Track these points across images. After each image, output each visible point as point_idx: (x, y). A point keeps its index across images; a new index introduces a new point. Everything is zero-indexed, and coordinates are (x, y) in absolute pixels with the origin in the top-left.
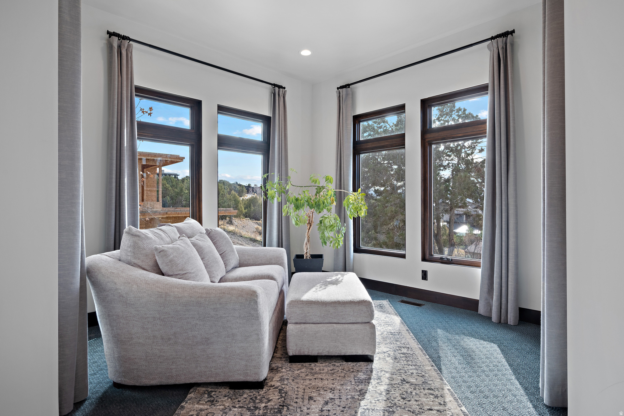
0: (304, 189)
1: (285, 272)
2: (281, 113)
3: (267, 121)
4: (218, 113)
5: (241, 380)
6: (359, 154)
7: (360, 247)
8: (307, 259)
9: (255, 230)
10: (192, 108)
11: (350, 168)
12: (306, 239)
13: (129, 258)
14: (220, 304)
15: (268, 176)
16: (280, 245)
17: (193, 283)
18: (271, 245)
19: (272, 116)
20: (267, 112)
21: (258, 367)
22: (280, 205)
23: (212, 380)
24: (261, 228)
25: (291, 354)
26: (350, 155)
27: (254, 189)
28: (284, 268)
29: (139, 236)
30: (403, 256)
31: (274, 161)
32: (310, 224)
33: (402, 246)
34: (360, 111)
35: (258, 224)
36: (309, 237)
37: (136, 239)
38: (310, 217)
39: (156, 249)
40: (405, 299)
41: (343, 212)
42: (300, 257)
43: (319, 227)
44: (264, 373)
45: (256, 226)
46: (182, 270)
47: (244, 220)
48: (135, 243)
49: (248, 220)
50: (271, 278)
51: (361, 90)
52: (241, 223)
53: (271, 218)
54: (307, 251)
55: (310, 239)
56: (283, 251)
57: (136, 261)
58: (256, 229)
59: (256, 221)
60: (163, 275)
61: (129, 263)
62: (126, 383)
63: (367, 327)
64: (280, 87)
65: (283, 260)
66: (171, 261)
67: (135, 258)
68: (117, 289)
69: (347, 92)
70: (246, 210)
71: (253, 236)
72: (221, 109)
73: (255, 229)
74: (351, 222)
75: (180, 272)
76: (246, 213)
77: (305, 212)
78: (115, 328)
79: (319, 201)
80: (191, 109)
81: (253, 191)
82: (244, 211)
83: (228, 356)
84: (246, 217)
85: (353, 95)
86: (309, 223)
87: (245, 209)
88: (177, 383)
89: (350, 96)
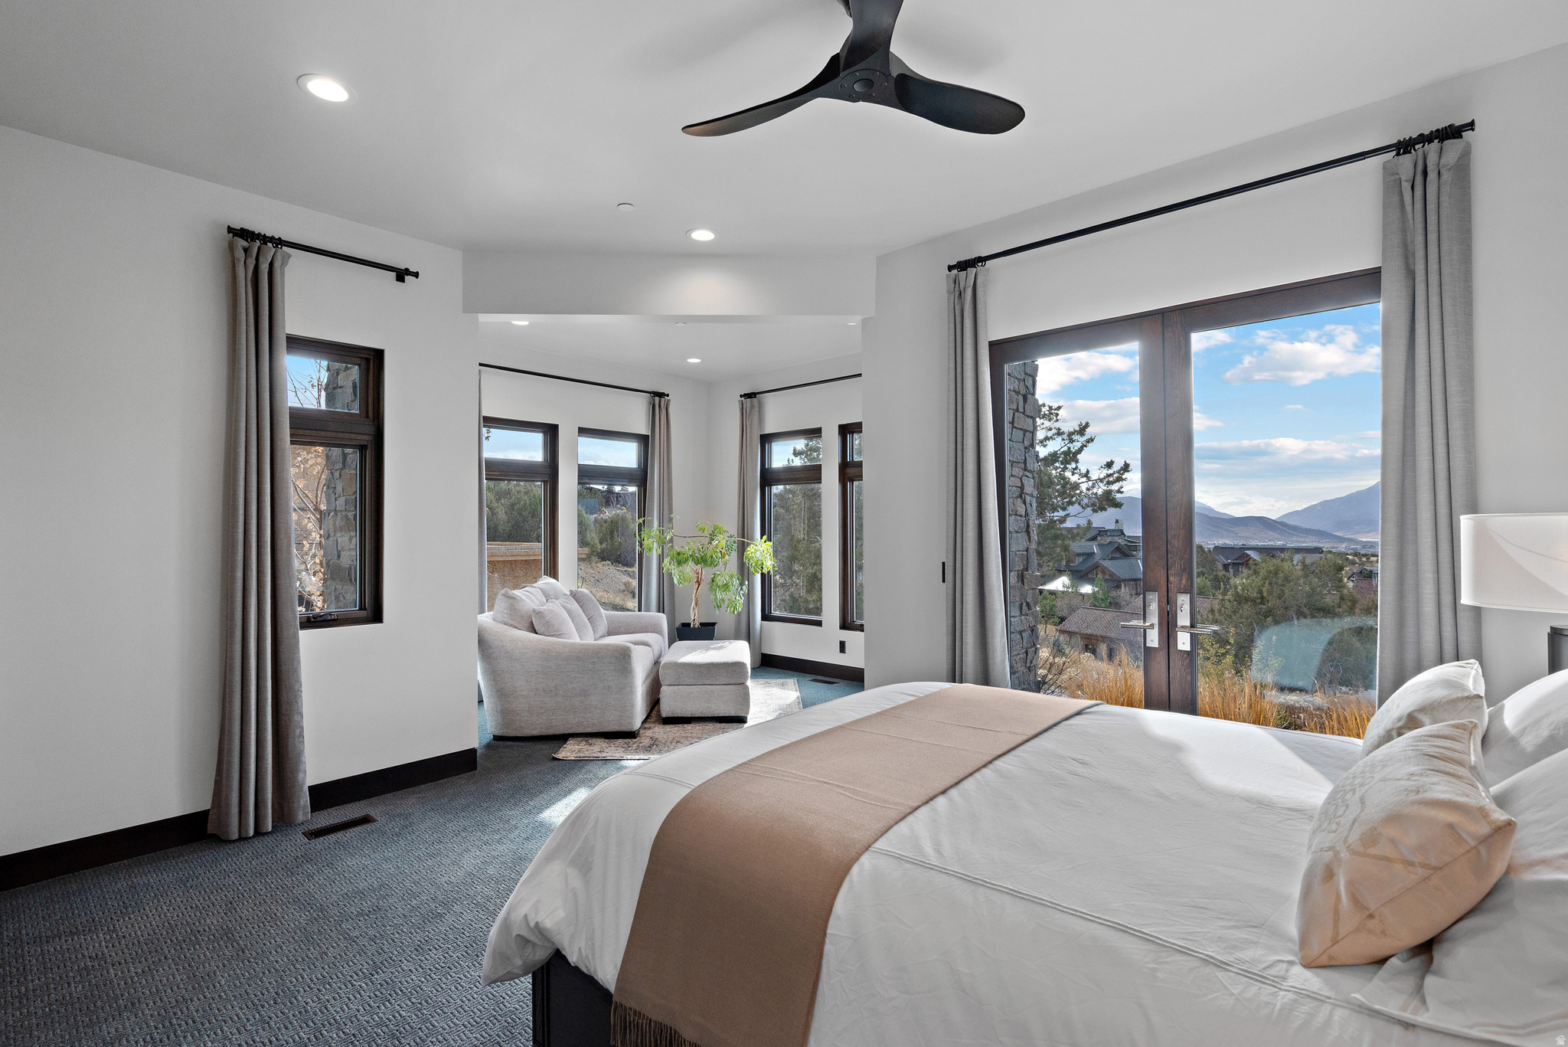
0: (689, 540)
1: (664, 642)
2: (662, 431)
3: (644, 440)
4: (579, 436)
5: (615, 730)
6: (770, 486)
7: (771, 613)
8: (694, 628)
9: (623, 587)
10: (545, 433)
11: (756, 506)
12: (694, 602)
13: (506, 619)
14: (598, 658)
15: (644, 521)
16: (661, 609)
17: (565, 640)
18: (648, 610)
19: (650, 434)
20: (643, 429)
21: (631, 717)
22: (661, 558)
23: (589, 730)
24: (635, 583)
25: (664, 716)
26: (757, 488)
27: (620, 497)
28: (663, 637)
29: (514, 598)
30: (819, 623)
31: (652, 497)
32: (699, 583)
33: (818, 610)
34: (769, 429)
35: (629, 574)
36: (697, 599)
37: (511, 601)
38: (698, 573)
39: (534, 611)
40: (819, 678)
41: (746, 571)
42: (686, 625)
43: (711, 587)
44: (637, 724)
45: (626, 579)
46: (558, 631)
47: (600, 565)
48: (512, 605)
49: (608, 565)
50: (646, 644)
51: (771, 403)
52: (592, 571)
53: (649, 575)
54: (694, 617)
55: (699, 602)
56: (663, 618)
57: (512, 623)
58: (625, 584)
59: (626, 568)
60: (536, 633)
61: (506, 624)
62: (508, 735)
63: (740, 687)
64: (661, 395)
65: (661, 627)
66: (547, 622)
67: (512, 620)
68: (503, 646)
69: (752, 403)
70: (604, 546)
71: (618, 600)
72: (583, 431)
73: (622, 584)
74: (758, 578)
75: (555, 633)
76: (603, 550)
77: (690, 568)
78: (499, 683)
79: (705, 555)
80: (544, 435)
81: (618, 501)
82: (599, 547)
83: (603, 707)
84: (603, 559)
85: (761, 406)
86: (697, 581)
87: (601, 543)
88: (557, 733)
89: (757, 409)
